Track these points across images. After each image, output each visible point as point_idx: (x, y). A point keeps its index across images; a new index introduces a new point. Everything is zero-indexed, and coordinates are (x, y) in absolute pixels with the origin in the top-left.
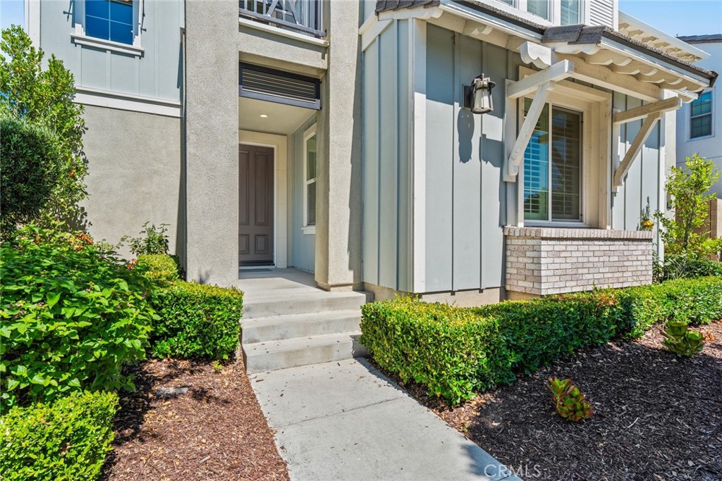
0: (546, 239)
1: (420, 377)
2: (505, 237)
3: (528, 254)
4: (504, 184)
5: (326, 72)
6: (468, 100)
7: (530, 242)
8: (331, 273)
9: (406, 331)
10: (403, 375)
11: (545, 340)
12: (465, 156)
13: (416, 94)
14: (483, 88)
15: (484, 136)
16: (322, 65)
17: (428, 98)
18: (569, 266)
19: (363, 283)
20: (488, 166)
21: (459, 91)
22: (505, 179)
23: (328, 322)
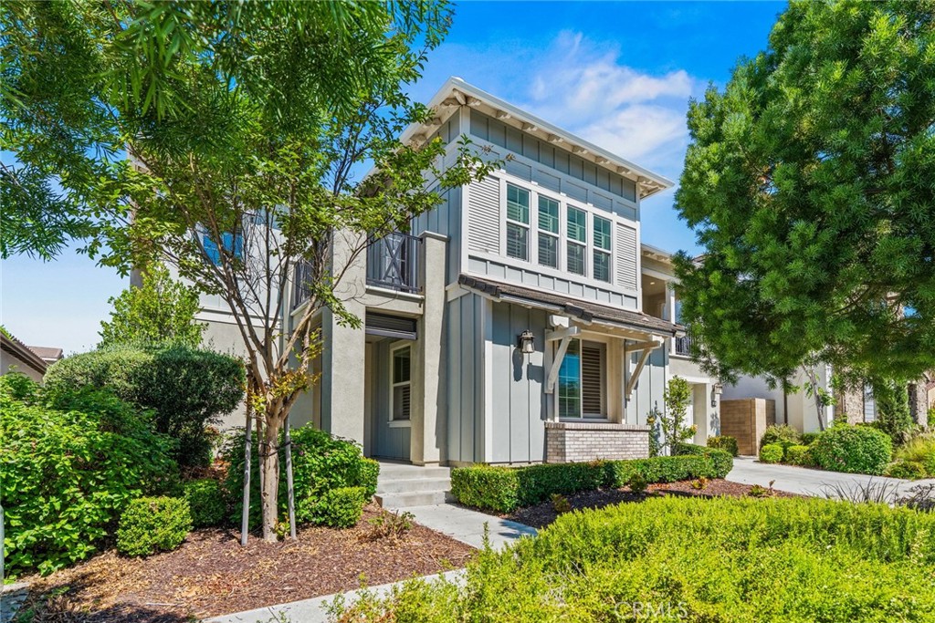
0: (569, 429)
1: (488, 502)
2: (546, 429)
3: (559, 439)
4: (544, 395)
5: (422, 316)
6: (520, 344)
7: (560, 432)
8: (425, 453)
9: (480, 478)
10: (479, 504)
11: (557, 482)
12: (518, 377)
13: (486, 342)
14: (528, 339)
15: (530, 364)
16: (420, 311)
17: (493, 343)
18: (585, 446)
19: (448, 461)
20: (533, 382)
21: (513, 338)
22: (546, 392)
23: (428, 483)
